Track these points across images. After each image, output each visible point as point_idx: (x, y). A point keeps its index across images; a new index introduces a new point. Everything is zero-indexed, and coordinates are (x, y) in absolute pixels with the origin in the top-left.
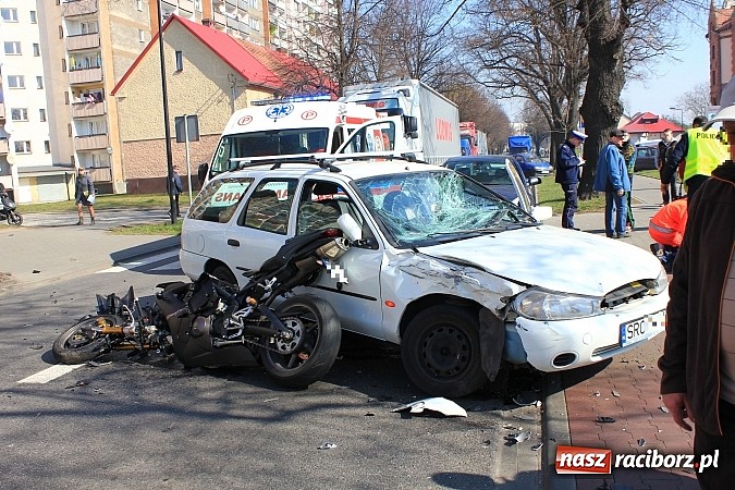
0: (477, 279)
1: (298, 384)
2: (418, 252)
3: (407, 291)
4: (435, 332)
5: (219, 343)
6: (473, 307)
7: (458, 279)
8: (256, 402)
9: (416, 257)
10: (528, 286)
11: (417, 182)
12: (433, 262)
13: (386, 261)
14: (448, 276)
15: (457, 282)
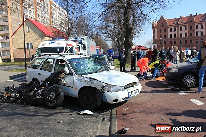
0: (96, 82)
1: (54, 108)
2: (82, 76)
3: (80, 85)
4: (86, 95)
5: (35, 98)
6: (95, 89)
8: (43, 112)
9: (82, 77)
10: (107, 84)
11: (83, 60)
12: (86, 78)
13: (75, 78)
14: (89, 82)
15: (91, 83)
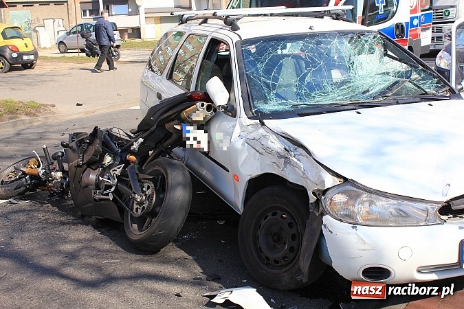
0: (302, 163)
2: (263, 124)
3: (249, 167)
4: (270, 214)
5: (97, 197)
7: (287, 161)
8: (97, 261)
9: (262, 131)
10: (346, 179)
11: (319, 43)
12: (273, 138)
13: (237, 131)
14: (280, 156)
15: (286, 163)
